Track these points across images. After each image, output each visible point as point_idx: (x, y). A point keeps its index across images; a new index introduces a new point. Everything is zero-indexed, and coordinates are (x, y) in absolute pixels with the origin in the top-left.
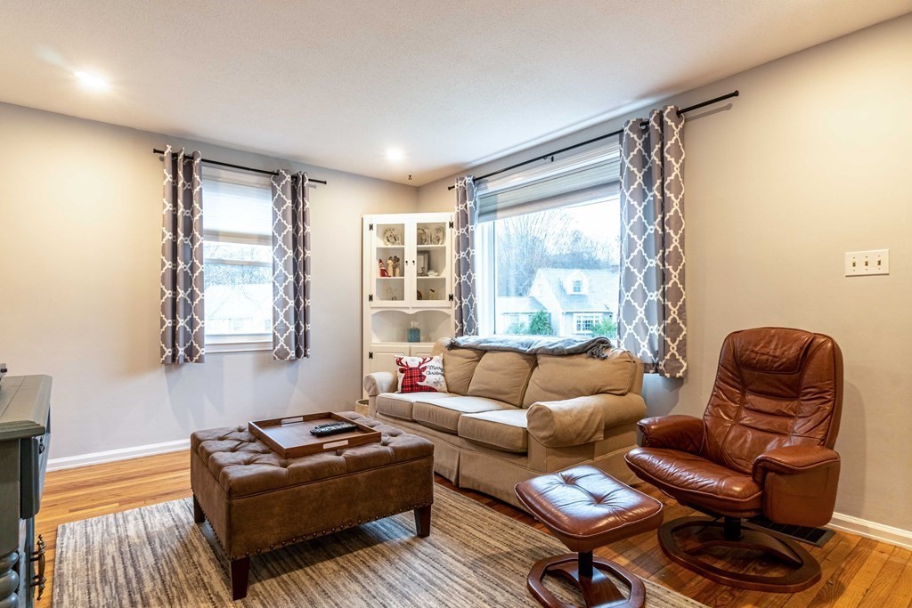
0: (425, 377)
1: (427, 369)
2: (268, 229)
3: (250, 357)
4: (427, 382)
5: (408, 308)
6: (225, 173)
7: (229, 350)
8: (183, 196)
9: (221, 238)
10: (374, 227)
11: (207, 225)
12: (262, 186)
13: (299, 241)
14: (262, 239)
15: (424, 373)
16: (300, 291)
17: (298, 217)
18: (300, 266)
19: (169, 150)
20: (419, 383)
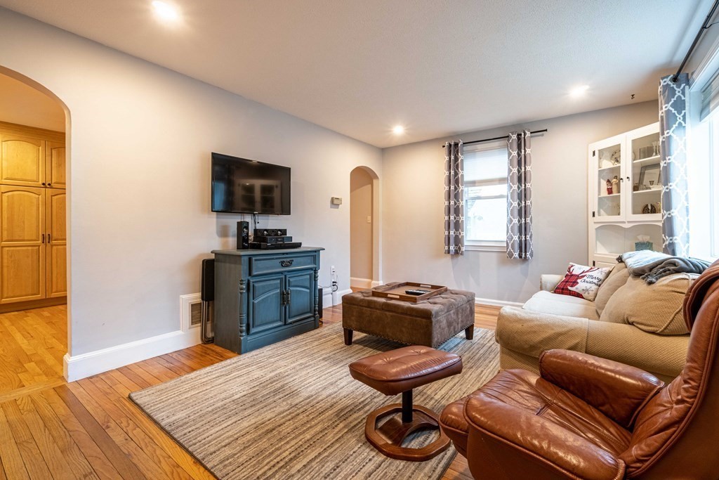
0: (578, 283)
1: (585, 278)
2: (505, 174)
3: (495, 255)
4: (577, 289)
5: (624, 222)
6: (479, 146)
7: (480, 249)
8: (454, 165)
9: (477, 184)
10: (597, 153)
11: (466, 179)
12: (501, 147)
13: (522, 179)
14: (502, 181)
15: (579, 281)
16: (523, 212)
17: (521, 161)
18: (523, 195)
19: (447, 144)
20: (570, 288)
